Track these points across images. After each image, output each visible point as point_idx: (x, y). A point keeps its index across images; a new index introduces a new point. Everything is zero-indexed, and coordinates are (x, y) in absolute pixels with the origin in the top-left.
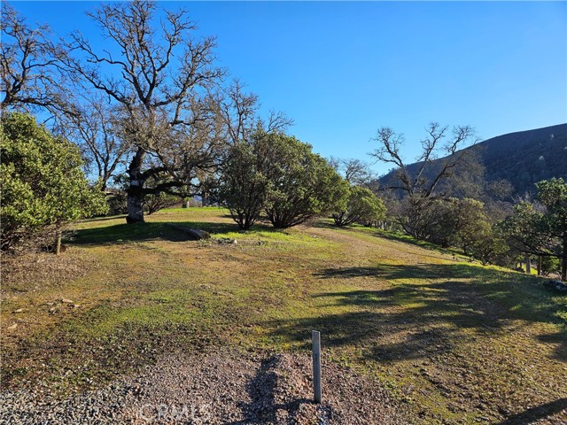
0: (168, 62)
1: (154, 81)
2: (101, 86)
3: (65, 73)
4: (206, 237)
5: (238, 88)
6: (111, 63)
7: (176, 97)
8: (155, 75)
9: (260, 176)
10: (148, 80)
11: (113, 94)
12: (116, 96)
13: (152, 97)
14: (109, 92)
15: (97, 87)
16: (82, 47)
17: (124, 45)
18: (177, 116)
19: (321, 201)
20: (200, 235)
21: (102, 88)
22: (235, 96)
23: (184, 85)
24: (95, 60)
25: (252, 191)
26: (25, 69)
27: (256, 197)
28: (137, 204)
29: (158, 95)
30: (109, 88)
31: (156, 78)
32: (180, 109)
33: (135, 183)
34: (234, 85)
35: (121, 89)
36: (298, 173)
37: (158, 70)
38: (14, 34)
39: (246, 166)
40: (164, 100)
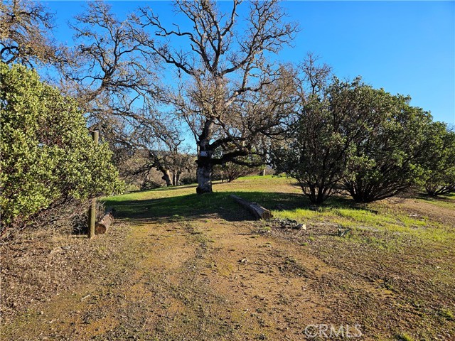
0: (232, 23)
1: (219, 46)
2: (171, 60)
3: (148, 56)
4: (268, 216)
5: (311, 62)
6: (180, 35)
7: (243, 63)
8: (220, 40)
9: (339, 138)
10: (214, 48)
11: (182, 67)
12: (185, 69)
13: (219, 65)
14: (178, 65)
15: (168, 62)
16: (152, 22)
17: (193, 18)
18: (244, 83)
19: (426, 169)
20: (260, 213)
21: (172, 62)
22: (308, 70)
23: (251, 49)
24: (164, 33)
25: (325, 158)
26: (116, 56)
27: (332, 166)
28: (206, 174)
29: (224, 62)
30: (178, 61)
31: (221, 44)
32: (248, 77)
33: (204, 154)
34: (308, 59)
35: (189, 61)
36: (391, 132)
37: (223, 35)
38: (105, 26)
39: (318, 127)
40: (231, 66)
